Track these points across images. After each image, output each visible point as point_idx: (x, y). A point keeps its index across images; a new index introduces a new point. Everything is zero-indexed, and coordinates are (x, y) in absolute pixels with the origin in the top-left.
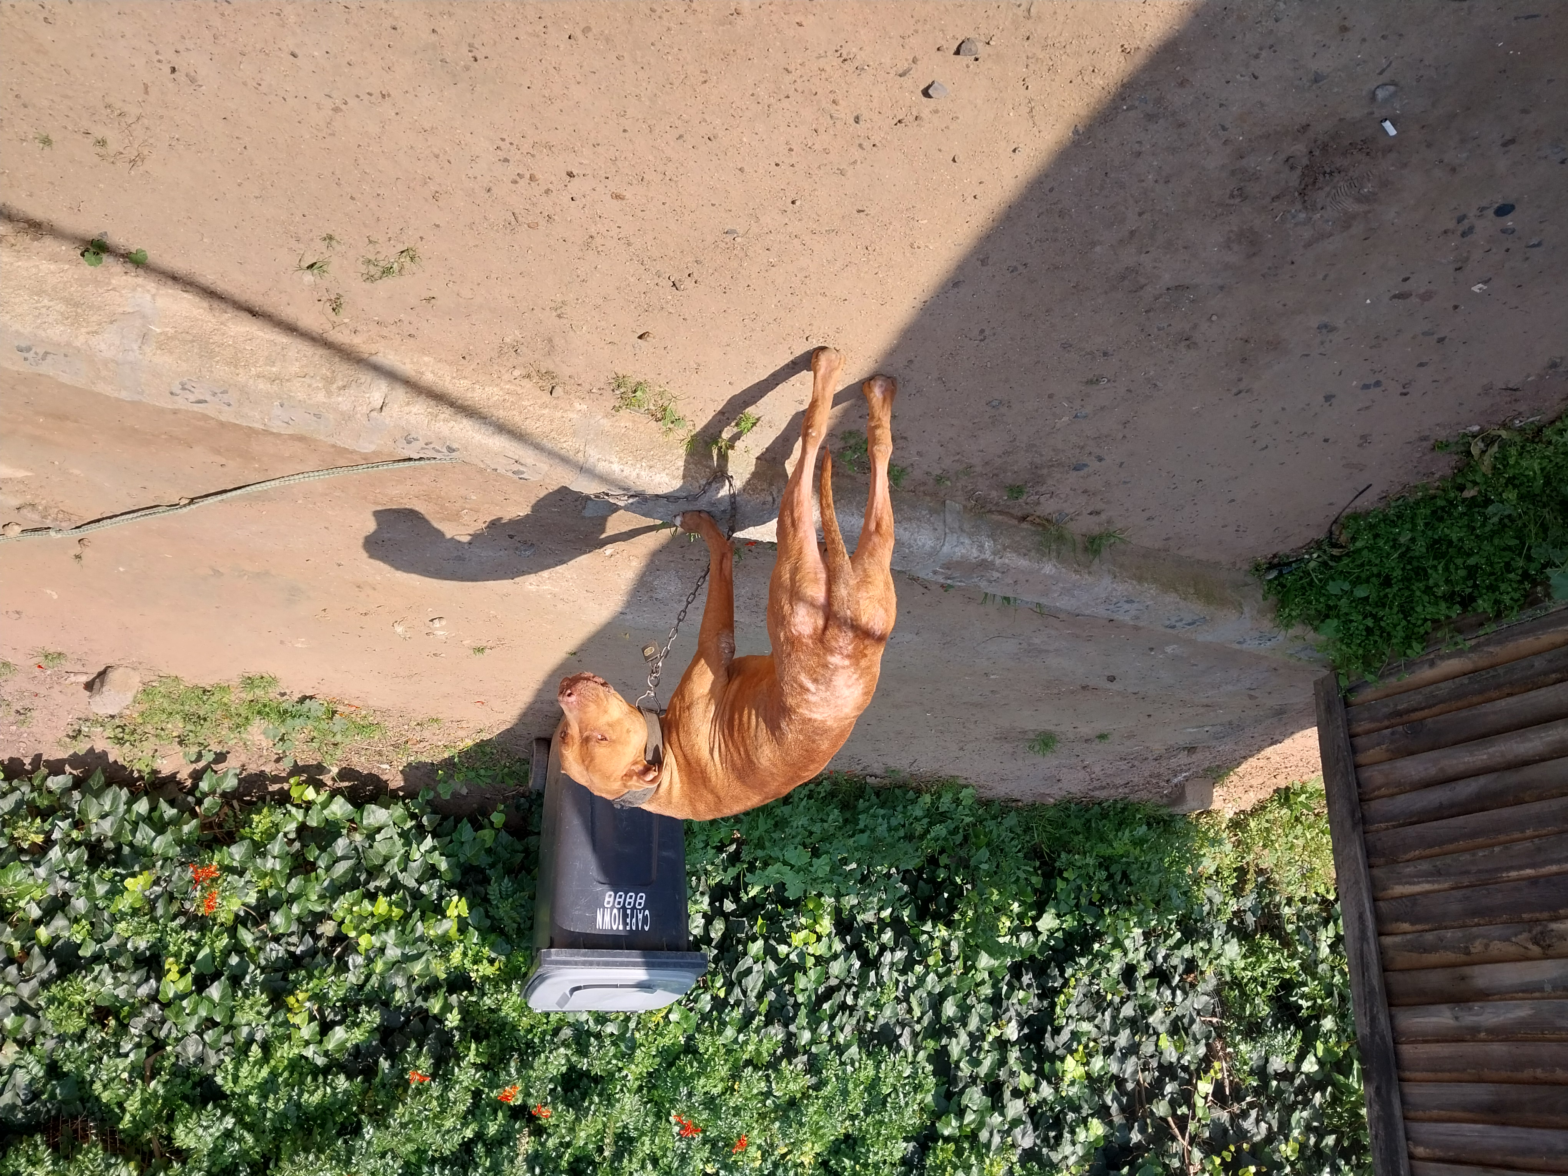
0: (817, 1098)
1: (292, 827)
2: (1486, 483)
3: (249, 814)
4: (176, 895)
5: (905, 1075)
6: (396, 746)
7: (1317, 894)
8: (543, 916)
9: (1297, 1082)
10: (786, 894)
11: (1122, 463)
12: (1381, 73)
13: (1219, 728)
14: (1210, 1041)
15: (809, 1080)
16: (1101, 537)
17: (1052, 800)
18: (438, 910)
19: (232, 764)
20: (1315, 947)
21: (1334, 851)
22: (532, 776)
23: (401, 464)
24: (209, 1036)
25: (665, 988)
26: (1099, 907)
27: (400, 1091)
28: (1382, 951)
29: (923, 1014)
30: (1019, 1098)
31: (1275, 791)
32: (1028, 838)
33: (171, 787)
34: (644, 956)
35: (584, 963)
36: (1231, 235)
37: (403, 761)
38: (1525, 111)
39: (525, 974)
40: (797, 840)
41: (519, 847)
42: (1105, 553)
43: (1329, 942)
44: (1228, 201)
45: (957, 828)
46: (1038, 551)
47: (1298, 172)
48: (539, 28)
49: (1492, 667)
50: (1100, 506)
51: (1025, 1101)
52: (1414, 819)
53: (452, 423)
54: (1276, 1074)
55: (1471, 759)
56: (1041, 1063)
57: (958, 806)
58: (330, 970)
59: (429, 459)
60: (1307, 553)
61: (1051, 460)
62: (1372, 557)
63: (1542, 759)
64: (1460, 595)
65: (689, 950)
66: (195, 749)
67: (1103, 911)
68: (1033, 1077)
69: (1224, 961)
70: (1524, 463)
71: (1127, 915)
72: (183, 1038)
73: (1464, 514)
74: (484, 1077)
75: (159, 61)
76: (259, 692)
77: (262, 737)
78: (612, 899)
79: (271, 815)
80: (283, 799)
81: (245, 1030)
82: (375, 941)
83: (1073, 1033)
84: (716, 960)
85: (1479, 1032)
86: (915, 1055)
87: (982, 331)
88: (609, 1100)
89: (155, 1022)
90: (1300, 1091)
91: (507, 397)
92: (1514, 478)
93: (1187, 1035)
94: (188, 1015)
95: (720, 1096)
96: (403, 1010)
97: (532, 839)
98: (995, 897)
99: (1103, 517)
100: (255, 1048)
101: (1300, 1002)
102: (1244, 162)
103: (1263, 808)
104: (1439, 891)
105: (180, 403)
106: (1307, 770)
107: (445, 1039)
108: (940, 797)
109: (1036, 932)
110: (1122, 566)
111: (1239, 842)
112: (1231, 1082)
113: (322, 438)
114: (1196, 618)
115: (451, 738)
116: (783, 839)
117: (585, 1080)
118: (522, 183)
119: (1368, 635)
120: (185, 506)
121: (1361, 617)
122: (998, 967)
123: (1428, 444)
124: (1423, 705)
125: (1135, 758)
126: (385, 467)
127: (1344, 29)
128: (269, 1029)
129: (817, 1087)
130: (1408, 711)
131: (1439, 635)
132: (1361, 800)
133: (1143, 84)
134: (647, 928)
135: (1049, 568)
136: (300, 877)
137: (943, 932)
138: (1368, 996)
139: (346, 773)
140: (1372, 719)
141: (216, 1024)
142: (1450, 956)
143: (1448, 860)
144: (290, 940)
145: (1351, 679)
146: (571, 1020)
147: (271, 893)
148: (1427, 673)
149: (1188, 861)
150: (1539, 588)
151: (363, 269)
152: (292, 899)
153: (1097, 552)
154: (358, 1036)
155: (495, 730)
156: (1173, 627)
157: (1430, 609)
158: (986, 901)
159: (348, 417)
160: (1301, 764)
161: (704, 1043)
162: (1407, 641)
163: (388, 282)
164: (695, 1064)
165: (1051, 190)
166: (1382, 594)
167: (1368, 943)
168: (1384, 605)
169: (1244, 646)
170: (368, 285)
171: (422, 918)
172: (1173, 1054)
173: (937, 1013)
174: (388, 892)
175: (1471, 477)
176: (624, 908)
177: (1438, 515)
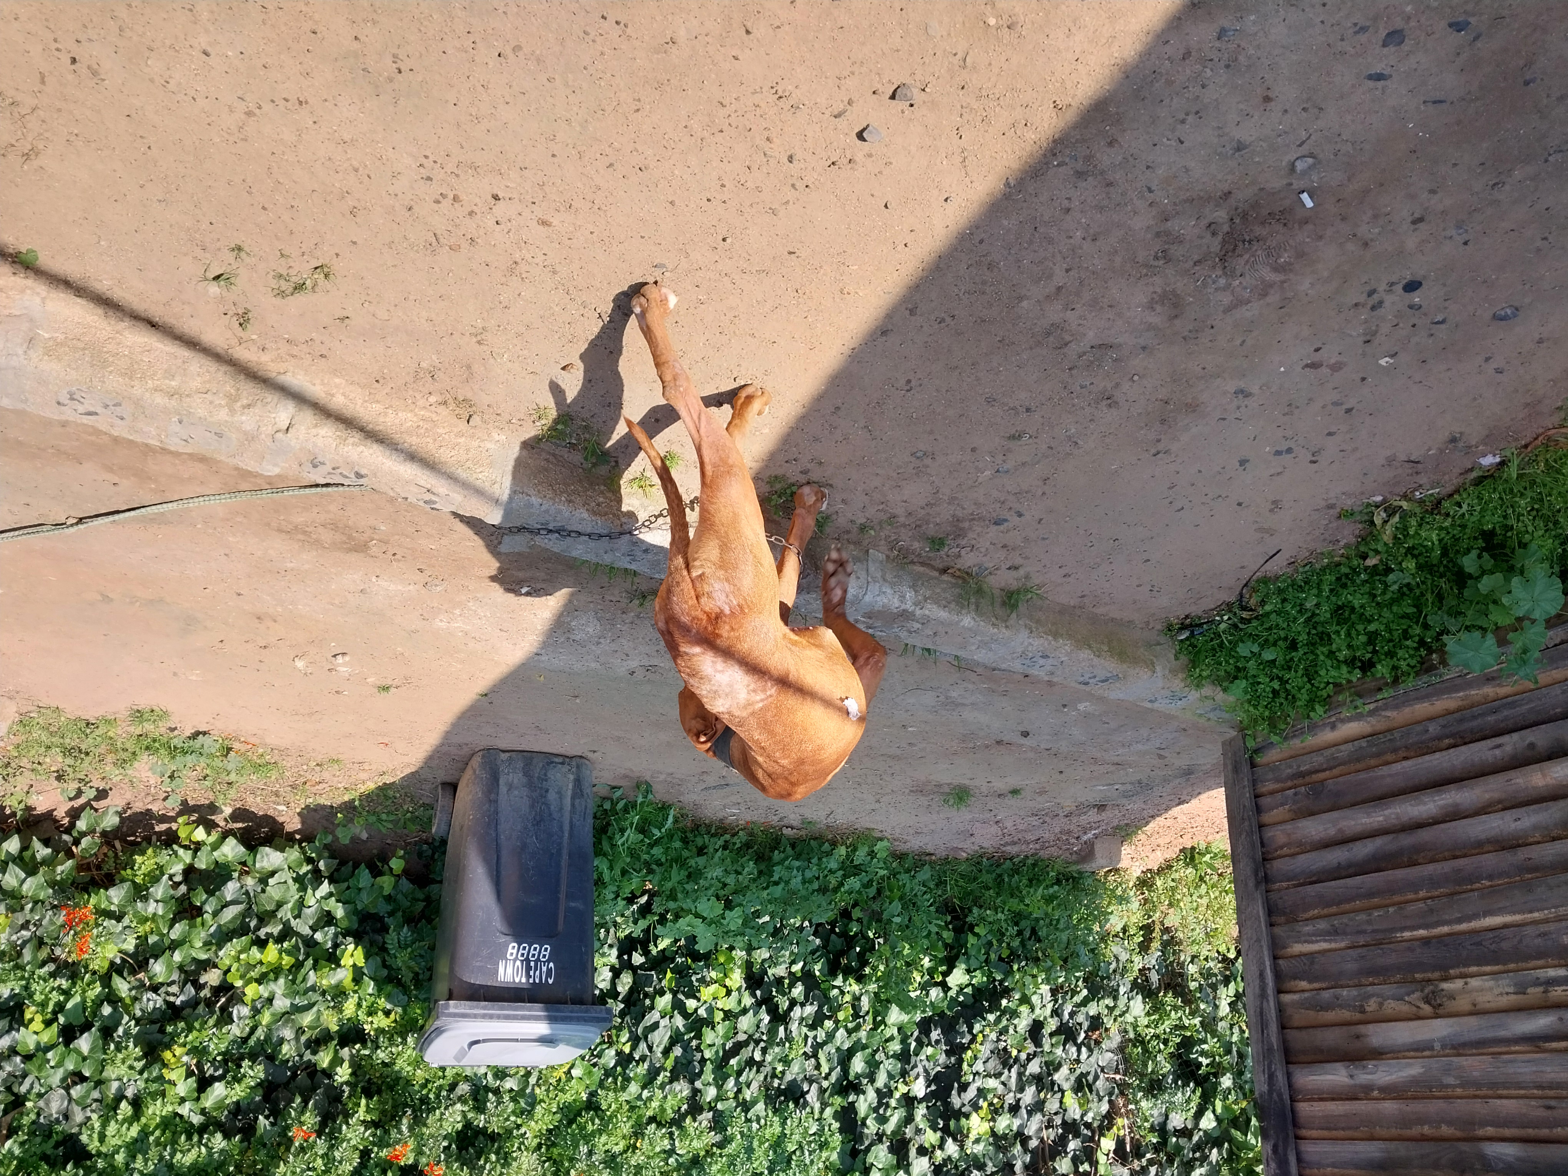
0: (721, 1156)
1: (177, 869)
2: (1387, 552)
3: (132, 855)
4: (46, 940)
5: (811, 1132)
6: (293, 787)
7: (1218, 952)
8: (443, 968)
9: (1195, 1138)
10: (696, 947)
11: (1041, 520)
12: (1300, 146)
13: (1129, 787)
14: (1113, 1098)
15: (713, 1137)
16: (1018, 592)
17: (965, 855)
18: (333, 959)
19: (115, 802)
20: (1215, 1005)
21: (1239, 910)
22: (436, 821)
23: (308, 491)
24: (77, 1091)
25: (568, 1042)
26: (1008, 963)
27: (282, 1149)
28: (1281, 1009)
29: (831, 1070)
30: (925, 1155)
31: (1181, 851)
32: (940, 892)
33: (46, 825)
34: (547, 1010)
35: (484, 1016)
36: (1155, 296)
37: (300, 802)
38: (1433, 192)
39: (423, 1027)
40: (710, 892)
41: (420, 895)
42: (1022, 607)
43: (1229, 1000)
44: (1152, 263)
45: (871, 881)
46: (958, 603)
47: (1220, 238)
48: (468, 44)
49: (1389, 730)
50: (1018, 561)
51: (930, 1158)
52: (1314, 879)
53: (362, 448)
54: (1176, 1130)
55: (1368, 821)
56: (947, 1121)
57: (872, 859)
58: (211, 1022)
59: (337, 485)
60: (1218, 615)
61: (972, 514)
62: (1280, 621)
63: (1435, 822)
64: (1361, 661)
65: (593, 1004)
66: (75, 785)
67: (1011, 967)
68: (939, 1134)
69: (1129, 1018)
70: (1423, 534)
71: (1035, 971)
72: (46, 1092)
73: (1366, 581)
74: (374, 1135)
75: (58, 50)
76: (149, 727)
77: (149, 774)
78: (515, 951)
79: (155, 856)
80: (170, 839)
81: (115, 1085)
82: (264, 991)
83: (979, 1090)
84: (622, 1014)
85: (1373, 1090)
86: (822, 1111)
87: (909, 381)
88: (505, 1159)
89: (16, 1077)
90: (1198, 1147)
91: (421, 423)
92: (1413, 548)
93: (1091, 1091)
94: (52, 1067)
95: (621, 1154)
96: (290, 1064)
97: (434, 887)
98: (906, 952)
99: (1021, 572)
100: (124, 1104)
101: (1200, 1059)
102: (1169, 224)
103: (1170, 867)
104: (1335, 950)
105: (68, 414)
106: (1212, 831)
107: (334, 1096)
108: (855, 850)
109: (945, 987)
110: (1038, 621)
111: (1146, 901)
112: (1132, 1138)
113: (223, 458)
114: (1109, 675)
115: (352, 780)
116: (696, 891)
117: (481, 1138)
118: (446, 203)
119: (1274, 697)
120: (72, 525)
121: (1268, 680)
122: (908, 1023)
123: (1334, 512)
124: (1325, 766)
125: (1047, 814)
126: (291, 493)
127: (1267, 99)
128: (141, 1084)
129: (721, 1145)
130: (1310, 773)
131: (1340, 698)
132: (1264, 859)
133: (1073, 140)
134: (550, 981)
135: (967, 621)
136: (185, 922)
137: (854, 987)
138: (1266, 1053)
139: (239, 814)
140: (1278, 781)
141: (83, 1079)
142: (1346, 1015)
143: (1345, 919)
144: (169, 989)
145: (1258, 740)
146: (468, 1072)
147: (153, 939)
148: (1328, 736)
149: (1096, 918)
150: (1434, 656)
151: (274, 284)
152: (174, 945)
153: (1014, 607)
154: (238, 1092)
155: (398, 773)
156: (1087, 684)
157: (1333, 673)
158: (898, 955)
159: (251, 438)
160: (1206, 824)
161: (607, 1100)
162: (1311, 704)
163: (300, 298)
164: (597, 1121)
165: (981, 242)
166: (1288, 658)
167: (1268, 1001)
168: (1289, 668)
169: (1156, 705)
170: (278, 301)
171: (315, 967)
172: (1077, 1110)
173: (845, 1071)
174: (280, 939)
175: (1373, 546)
176: (527, 960)
177: (1342, 582)
